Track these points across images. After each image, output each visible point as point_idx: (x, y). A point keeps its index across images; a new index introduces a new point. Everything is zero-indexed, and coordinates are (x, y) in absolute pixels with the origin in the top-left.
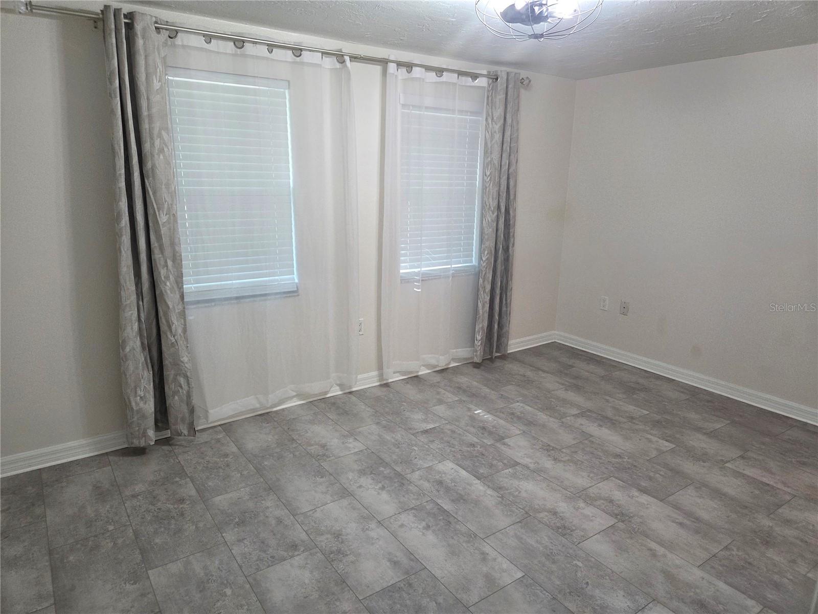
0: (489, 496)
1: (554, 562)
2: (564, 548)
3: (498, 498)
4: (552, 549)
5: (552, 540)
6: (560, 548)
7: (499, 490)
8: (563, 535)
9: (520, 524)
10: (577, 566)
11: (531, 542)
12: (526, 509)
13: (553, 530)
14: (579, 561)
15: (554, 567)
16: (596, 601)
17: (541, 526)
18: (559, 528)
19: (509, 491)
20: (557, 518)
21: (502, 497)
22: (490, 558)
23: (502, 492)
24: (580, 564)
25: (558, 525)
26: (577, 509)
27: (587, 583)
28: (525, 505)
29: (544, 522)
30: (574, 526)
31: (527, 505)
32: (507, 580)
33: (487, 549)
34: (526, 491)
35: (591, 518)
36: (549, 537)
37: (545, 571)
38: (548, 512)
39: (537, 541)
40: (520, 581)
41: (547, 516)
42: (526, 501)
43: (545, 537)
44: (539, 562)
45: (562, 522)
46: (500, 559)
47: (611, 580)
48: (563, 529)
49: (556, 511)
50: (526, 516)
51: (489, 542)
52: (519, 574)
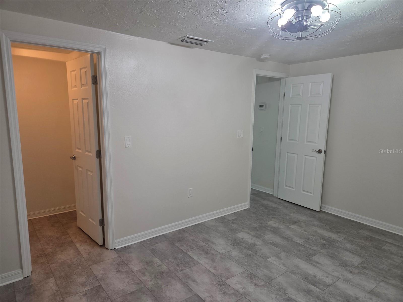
0: (293, 294)
1: (256, 264)
2: (252, 269)
3: (288, 293)
4: (257, 268)
5: (257, 272)
6: (254, 269)
7: (288, 298)
8: (252, 274)
9: (272, 278)
10: (247, 263)
11: (266, 271)
12: (271, 287)
13: (256, 276)
14: (246, 265)
15: (256, 262)
16: (242, 254)
17: (262, 278)
18: (254, 277)
19: (282, 298)
20: (254, 282)
21: (285, 294)
22: (282, 265)
23: (286, 297)
24: (246, 263)
25: (254, 279)
26: (244, 288)
27: (244, 258)
28: (271, 289)
29: (261, 280)
30: (246, 279)
31: (270, 289)
32: (273, 258)
33: (284, 268)
34: (273, 299)
35: (237, 282)
36: (258, 273)
37: (259, 261)
38: (259, 285)
39: (263, 271)
40: (268, 258)
41: (260, 283)
42: (271, 291)
43: (260, 273)
44: (262, 264)
45: (252, 280)
46: (278, 264)
47: (235, 259)
48: (252, 277)
49: (255, 286)
50: (270, 283)
51: (284, 270)
52: (269, 259)
